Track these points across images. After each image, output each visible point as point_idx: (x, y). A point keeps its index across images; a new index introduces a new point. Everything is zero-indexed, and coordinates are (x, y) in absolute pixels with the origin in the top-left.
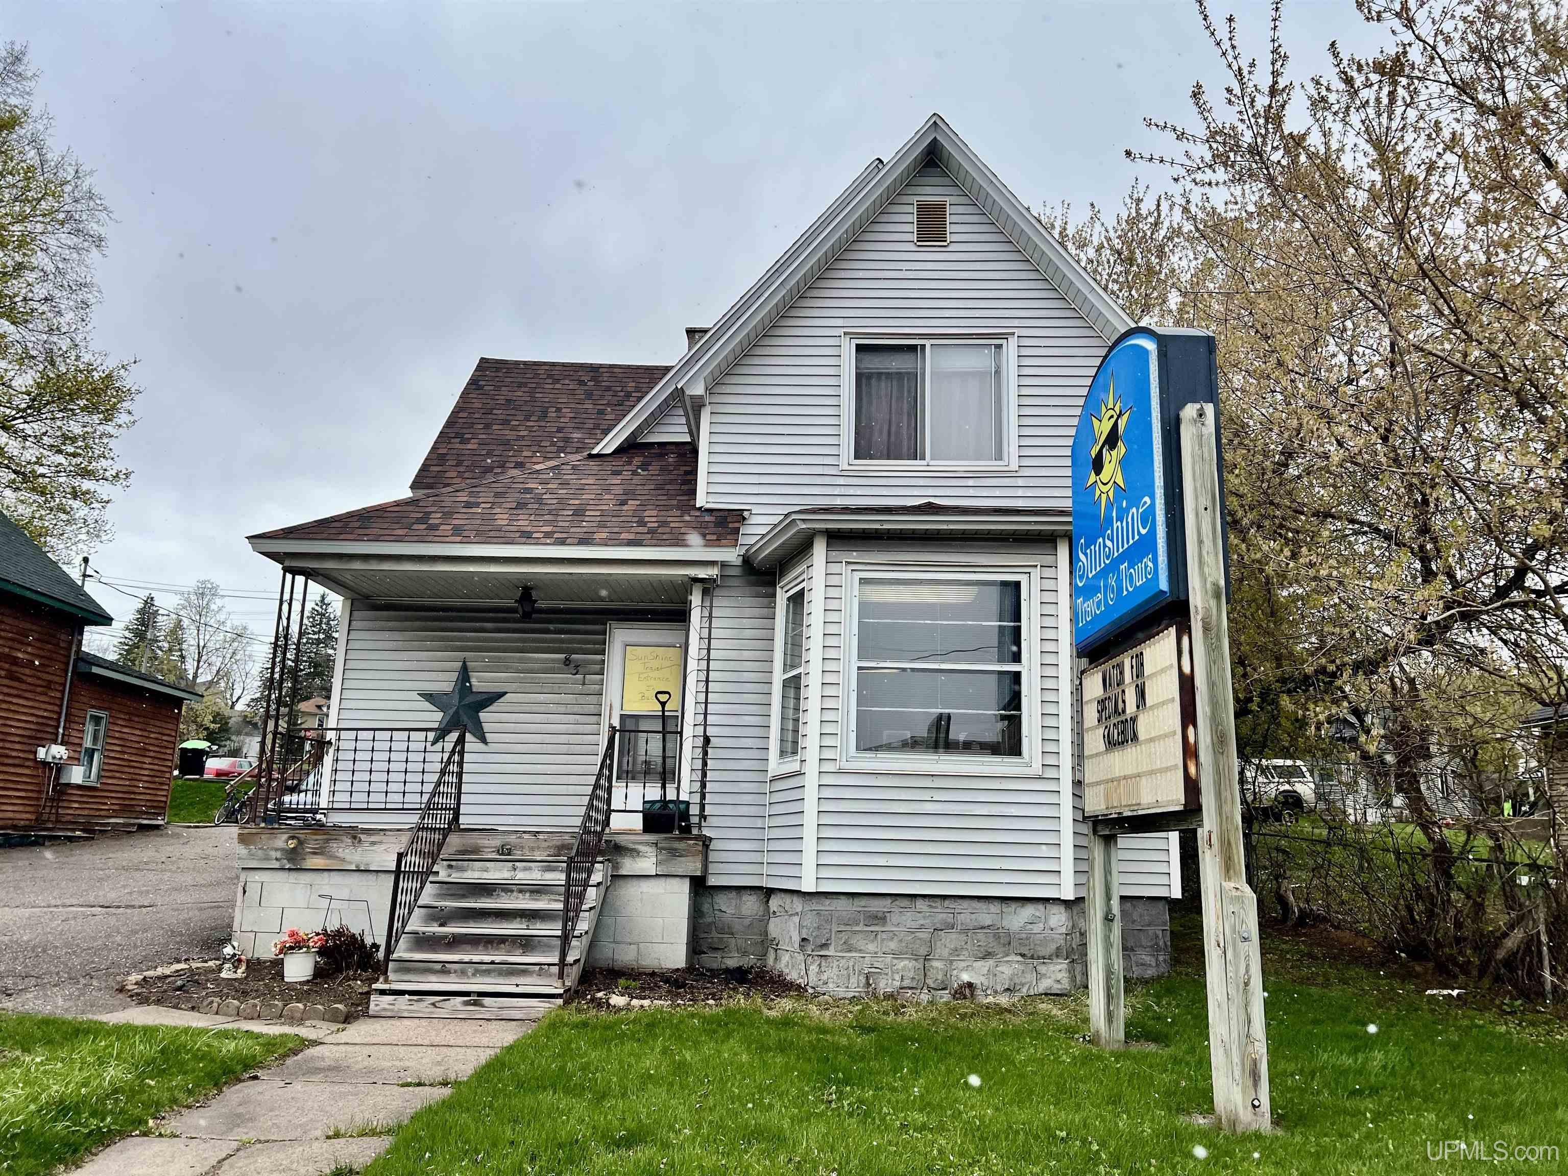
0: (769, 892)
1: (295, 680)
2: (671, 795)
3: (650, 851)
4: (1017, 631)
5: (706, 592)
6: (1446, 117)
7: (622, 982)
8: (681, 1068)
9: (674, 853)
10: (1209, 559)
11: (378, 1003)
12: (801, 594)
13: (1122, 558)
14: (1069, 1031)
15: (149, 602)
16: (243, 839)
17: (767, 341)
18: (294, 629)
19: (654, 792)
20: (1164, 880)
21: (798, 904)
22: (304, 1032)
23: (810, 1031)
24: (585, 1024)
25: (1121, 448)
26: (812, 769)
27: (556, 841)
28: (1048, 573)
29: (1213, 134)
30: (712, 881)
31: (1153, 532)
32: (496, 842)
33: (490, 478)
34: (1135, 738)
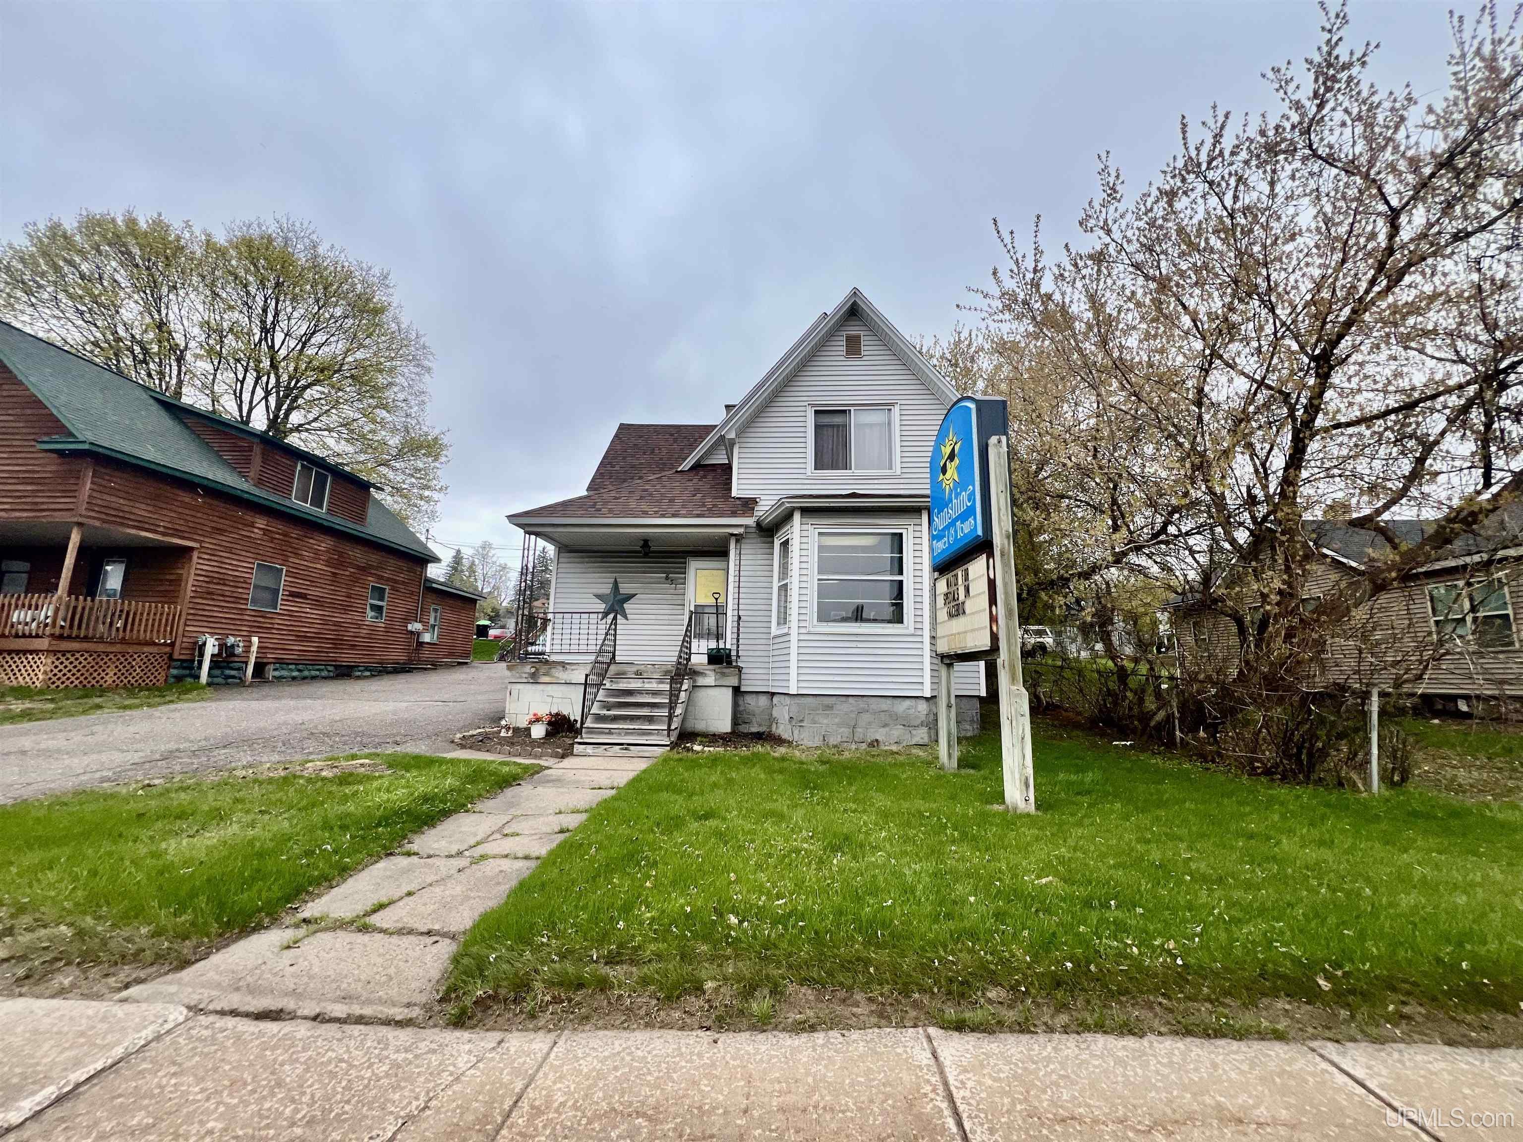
0: (773, 694)
1: (532, 592)
2: (721, 646)
3: (712, 674)
4: (901, 560)
5: (737, 541)
6: (1128, 282)
7: (699, 739)
8: (730, 781)
9: (723, 675)
10: (1004, 518)
11: (578, 749)
12: (787, 542)
13: (957, 519)
14: (929, 764)
15: (458, 552)
16: (509, 668)
17: (769, 409)
18: (530, 566)
19: (713, 644)
20: (977, 687)
21: (788, 700)
22: (543, 763)
23: (795, 763)
24: (681, 760)
25: (957, 460)
26: (794, 632)
27: (664, 668)
28: (918, 528)
29: (1003, 294)
30: (743, 689)
31: (973, 507)
32: (634, 669)
33: (626, 484)
34: (964, 612)
